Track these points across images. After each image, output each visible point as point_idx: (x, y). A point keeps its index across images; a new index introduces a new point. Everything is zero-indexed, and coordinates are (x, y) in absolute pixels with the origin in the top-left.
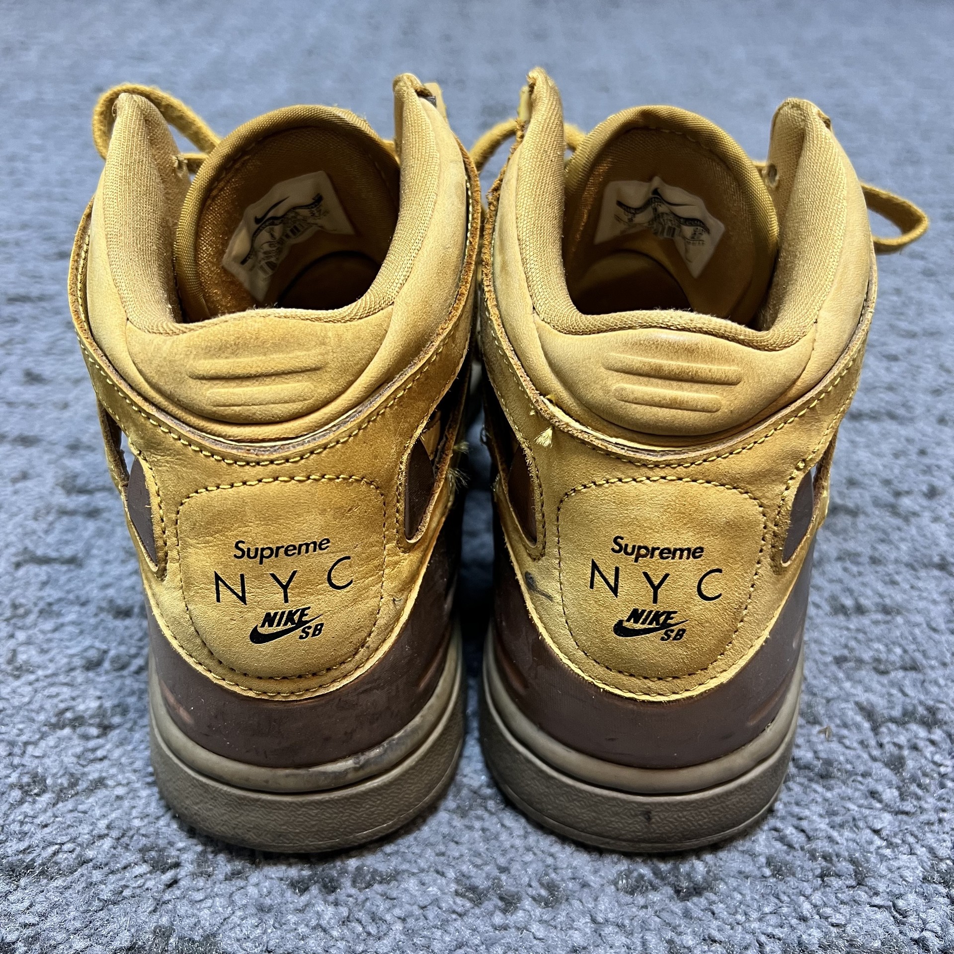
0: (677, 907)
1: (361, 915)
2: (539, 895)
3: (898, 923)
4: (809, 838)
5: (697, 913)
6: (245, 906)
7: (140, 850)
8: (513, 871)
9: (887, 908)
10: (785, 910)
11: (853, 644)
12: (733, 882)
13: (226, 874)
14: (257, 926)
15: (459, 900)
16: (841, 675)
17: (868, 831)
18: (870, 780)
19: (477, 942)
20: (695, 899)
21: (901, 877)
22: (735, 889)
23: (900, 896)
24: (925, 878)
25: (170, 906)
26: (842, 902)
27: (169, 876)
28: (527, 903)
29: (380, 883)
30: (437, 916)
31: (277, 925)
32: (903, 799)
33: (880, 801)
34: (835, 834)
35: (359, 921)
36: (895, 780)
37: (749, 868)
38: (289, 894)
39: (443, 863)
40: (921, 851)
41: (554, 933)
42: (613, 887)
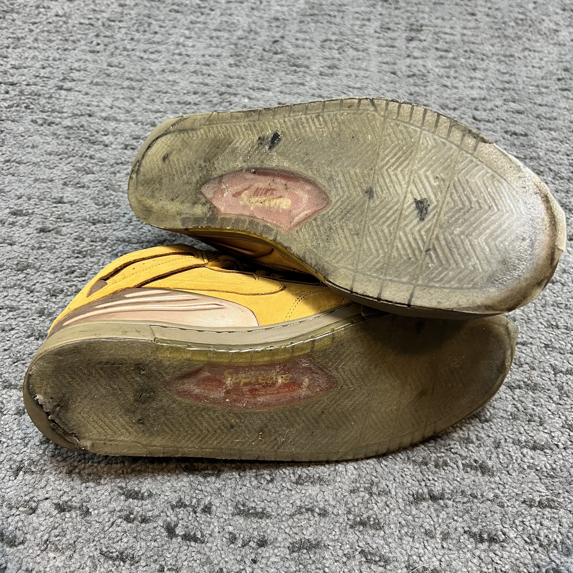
11: (553, 340)
16: (546, 353)
36: (558, 393)
37: (505, 416)
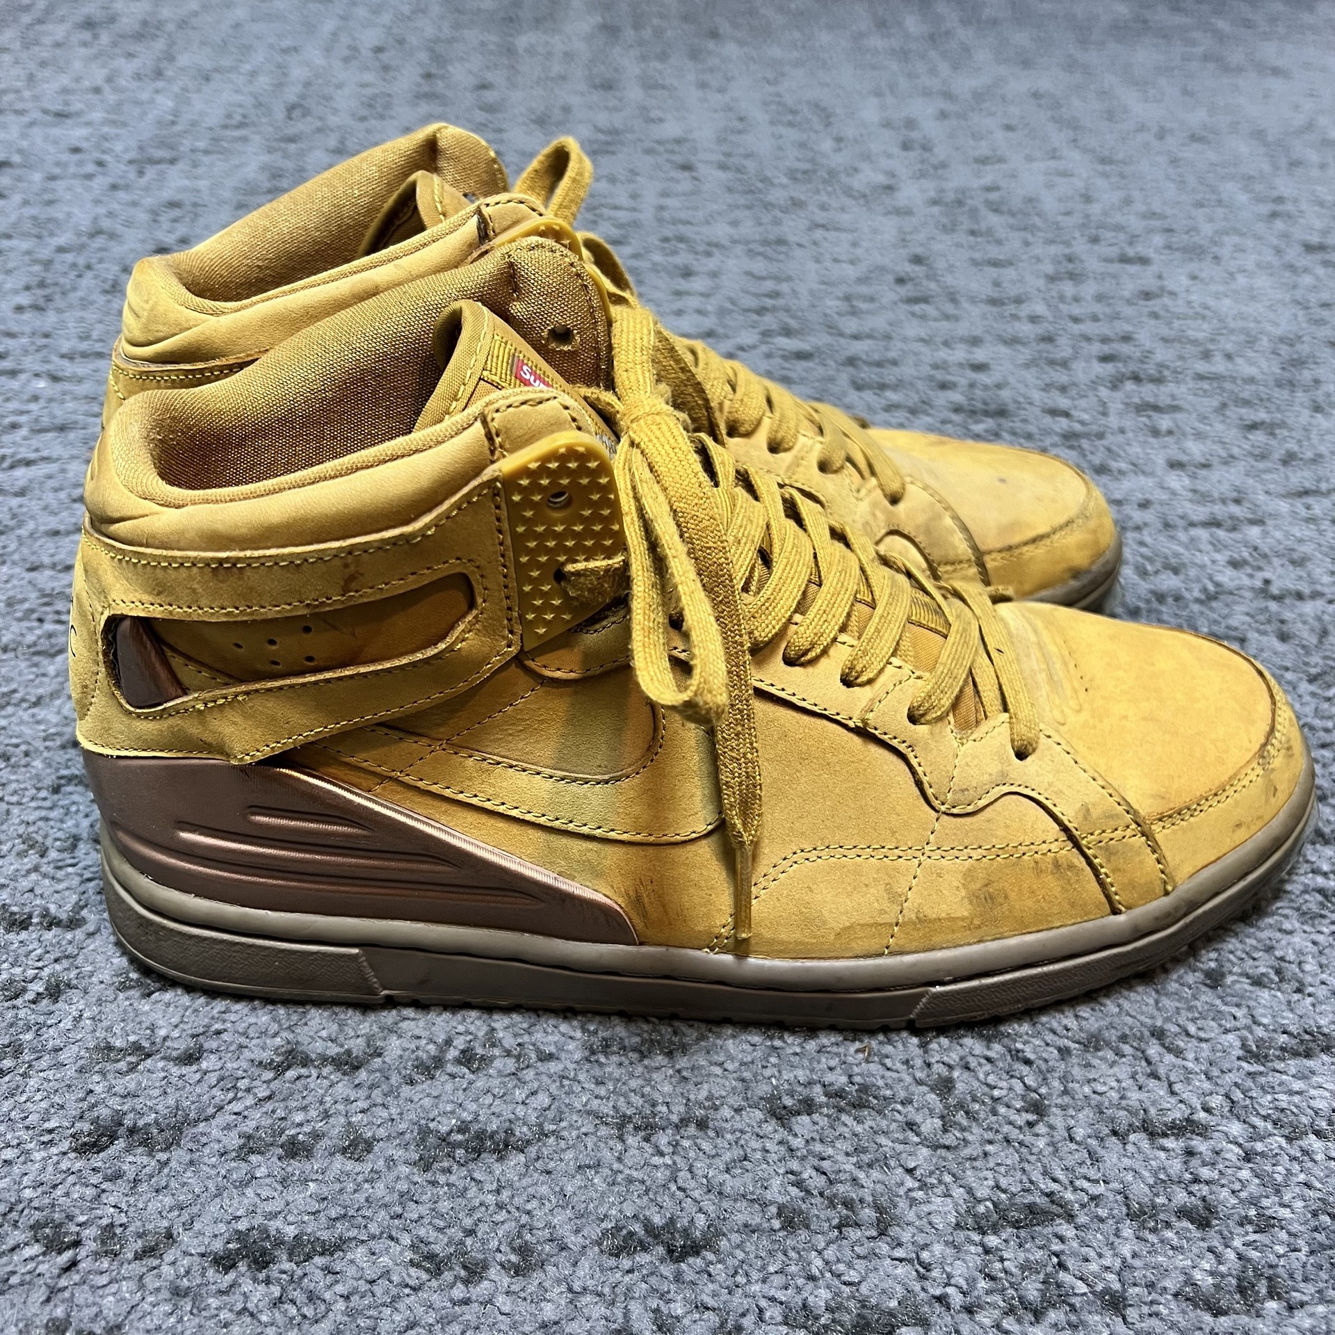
0: (667, 1270)
1: (297, 1295)
2: (509, 1261)
3: (922, 1277)
4: (831, 1182)
5: (689, 1275)
6: (158, 1290)
7: (32, 1227)
8: (479, 1234)
9: (910, 1261)
10: (793, 1269)
12: (735, 1238)
13: (136, 1252)
14: (171, 1314)
15: (413, 1271)
17: (900, 1170)
18: (910, 1108)
19: (431, 1321)
20: (691, 1260)
21: (930, 1223)
22: (738, 1246)
23: (925, 1247)
24: (957, 1225)
25: (67, 1294)
26: (859, 1257)
27: (67, 1255)
28: (493, 1272)
29: (322, 1254)
30: (387, 1292)
31: (195, 1311)
32: (945, 1131)
33: (918, 1135)
34: (861, 1175)
35: (293, 1302)
36: (939, 1107)
38: (211, 1273)
39: (398, 1228)
40: (958, 1192)
41: (523, 1307)
42: (596, 1249)
